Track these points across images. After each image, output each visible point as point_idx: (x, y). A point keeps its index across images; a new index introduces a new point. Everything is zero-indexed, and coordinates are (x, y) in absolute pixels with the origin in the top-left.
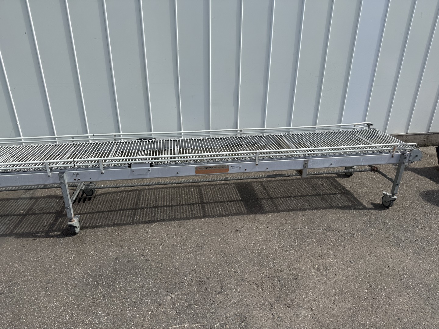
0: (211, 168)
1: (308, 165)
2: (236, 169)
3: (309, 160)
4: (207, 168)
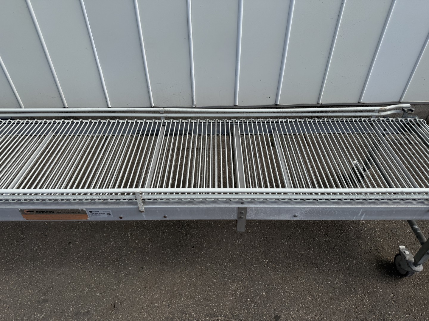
0: (50, 212)
1: (247, 215)
2: (102, 216)
3: (249, 207)
4: (43, 212)
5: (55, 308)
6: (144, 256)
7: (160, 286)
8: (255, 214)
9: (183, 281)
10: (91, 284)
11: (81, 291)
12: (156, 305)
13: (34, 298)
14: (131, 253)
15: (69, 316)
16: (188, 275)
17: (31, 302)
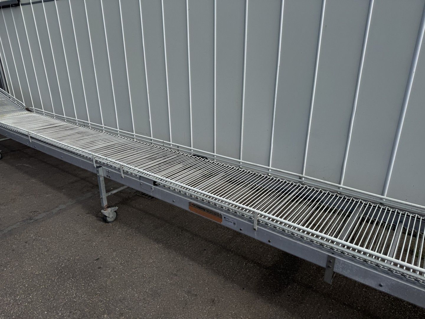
0: (203, 209)
1: (335, 266)
2: (230, 224)
3: (337, 258)
4: (199, 208)
5: (179, 282)
6: (248, 282)
7: (250, 307)
8: (342, 268)
9: (269, 313)
10: (206, 280)
11: (198, 281)
12: (241, 316)
13: (170, 270)
14: (240, 275)
15: (184, 290)
16: (275, 311)
17: (168, 271)
